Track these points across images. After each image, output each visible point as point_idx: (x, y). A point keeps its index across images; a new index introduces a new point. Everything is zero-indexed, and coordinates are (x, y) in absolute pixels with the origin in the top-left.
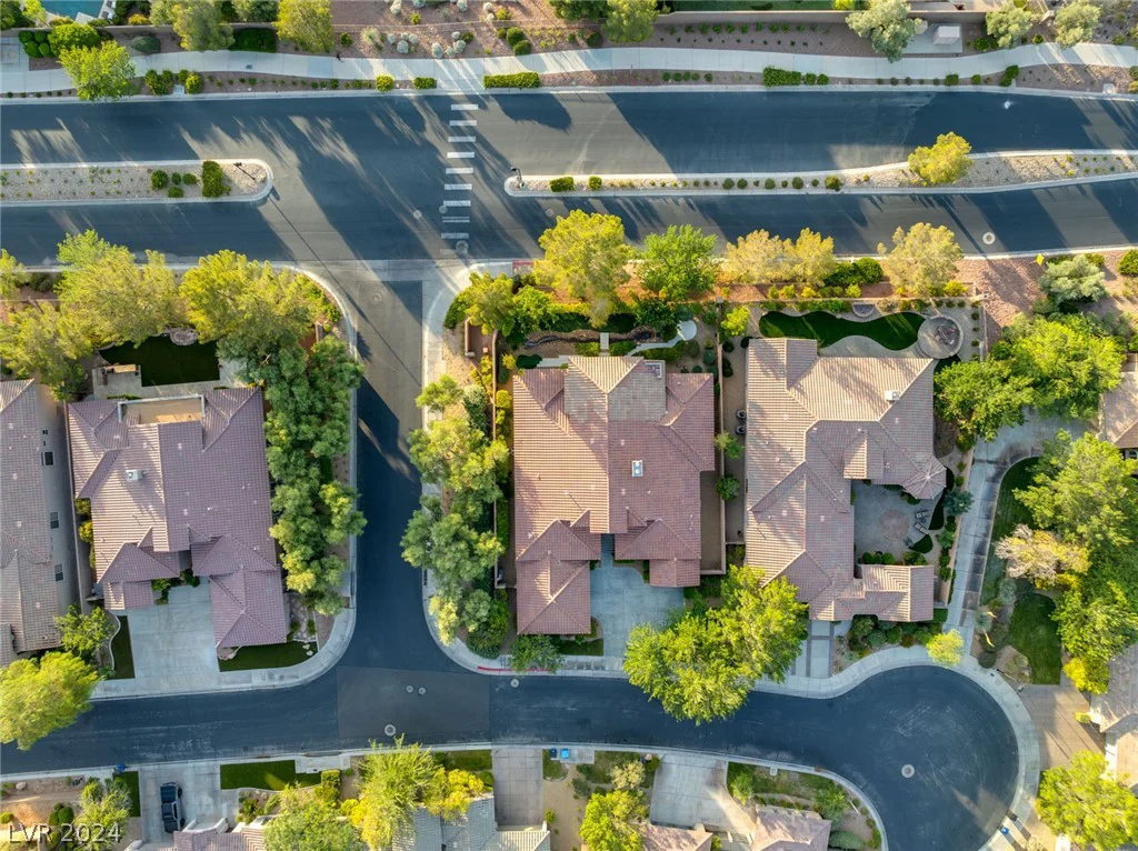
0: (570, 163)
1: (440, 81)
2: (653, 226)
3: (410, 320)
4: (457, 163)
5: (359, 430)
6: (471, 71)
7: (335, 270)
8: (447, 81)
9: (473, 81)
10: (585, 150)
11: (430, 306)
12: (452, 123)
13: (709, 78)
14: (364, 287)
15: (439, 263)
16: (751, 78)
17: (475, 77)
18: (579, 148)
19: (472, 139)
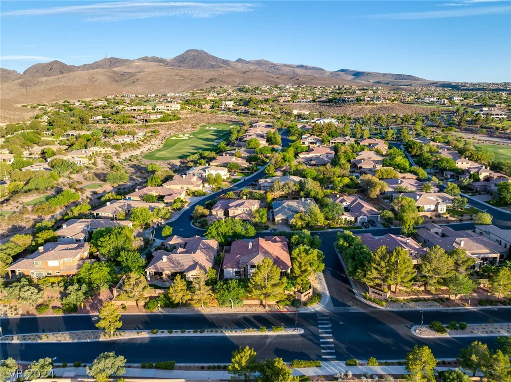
0: (274, 338)
1: (344, 365)
2: (237, 321)
3: (336, 297)
4: (327, 338)
5: (345, 274)
8: (341, 366)
9: (327, 366)
10: (267, 343)
12: (334, 351)
13: (202, 368)
14: (357, 305)
15: (328, 311)
16: (180, 368)
18: (270, 344)
19: (322, 346)
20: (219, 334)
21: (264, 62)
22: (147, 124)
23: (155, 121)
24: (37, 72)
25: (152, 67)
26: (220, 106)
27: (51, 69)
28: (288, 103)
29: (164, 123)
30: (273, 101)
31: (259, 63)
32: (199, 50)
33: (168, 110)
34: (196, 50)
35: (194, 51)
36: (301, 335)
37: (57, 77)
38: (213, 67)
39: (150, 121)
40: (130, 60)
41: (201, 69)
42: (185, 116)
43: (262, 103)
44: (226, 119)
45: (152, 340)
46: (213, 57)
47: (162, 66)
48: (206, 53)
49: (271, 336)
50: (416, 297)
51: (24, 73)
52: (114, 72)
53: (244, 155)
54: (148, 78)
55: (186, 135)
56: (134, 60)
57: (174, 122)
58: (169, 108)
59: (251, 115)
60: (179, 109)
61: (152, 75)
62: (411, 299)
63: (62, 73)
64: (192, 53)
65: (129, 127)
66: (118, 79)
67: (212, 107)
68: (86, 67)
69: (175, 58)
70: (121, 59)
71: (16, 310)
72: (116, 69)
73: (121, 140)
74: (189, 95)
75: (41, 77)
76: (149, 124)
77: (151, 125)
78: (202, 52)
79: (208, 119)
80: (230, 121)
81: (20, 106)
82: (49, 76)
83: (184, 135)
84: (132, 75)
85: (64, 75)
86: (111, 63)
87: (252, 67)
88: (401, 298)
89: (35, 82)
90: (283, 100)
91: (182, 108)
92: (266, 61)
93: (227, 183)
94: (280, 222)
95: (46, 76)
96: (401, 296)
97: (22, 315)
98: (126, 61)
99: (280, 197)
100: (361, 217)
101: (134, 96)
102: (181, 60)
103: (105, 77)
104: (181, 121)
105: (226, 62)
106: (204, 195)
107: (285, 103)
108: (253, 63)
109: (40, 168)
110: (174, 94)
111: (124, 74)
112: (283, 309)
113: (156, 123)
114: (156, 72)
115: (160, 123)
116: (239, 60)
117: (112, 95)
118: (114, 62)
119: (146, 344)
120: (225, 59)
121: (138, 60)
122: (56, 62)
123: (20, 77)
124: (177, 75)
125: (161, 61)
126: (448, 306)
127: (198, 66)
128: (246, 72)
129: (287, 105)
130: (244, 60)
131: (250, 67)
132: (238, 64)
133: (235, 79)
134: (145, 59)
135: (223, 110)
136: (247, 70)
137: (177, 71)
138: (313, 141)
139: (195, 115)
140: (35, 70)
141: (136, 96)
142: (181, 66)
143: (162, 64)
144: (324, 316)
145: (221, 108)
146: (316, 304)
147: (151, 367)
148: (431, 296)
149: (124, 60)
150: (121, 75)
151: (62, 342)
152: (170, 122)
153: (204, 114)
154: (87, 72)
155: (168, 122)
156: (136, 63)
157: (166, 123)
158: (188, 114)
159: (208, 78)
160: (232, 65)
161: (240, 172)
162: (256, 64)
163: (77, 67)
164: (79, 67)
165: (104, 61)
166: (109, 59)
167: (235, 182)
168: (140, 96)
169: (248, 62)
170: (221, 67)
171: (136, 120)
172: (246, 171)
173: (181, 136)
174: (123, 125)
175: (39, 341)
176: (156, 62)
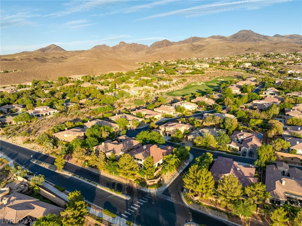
0: (113, 197)
1: (125, 223)
2: (109, 183)
4: (136, 207)
6: (116, 221)
7: (180, 203)
8: (123, 222)
9: (118, 219)
10: (108, 197)
11: (163, 190)
12: (130, 214)
14: (176, 198)
15: (156, 195)
17: (116, 219)
19: (129, 209)
20: (94, 185)
21: (296, 36)
22: (183, 75)
23: (188, 74)
24: (156, 46)
25: (216, 42)
26: (240, 66)
27: (162, 44)
28: (290, 65)
29: (193, 75)
30: (279, 64)
31: (292, 37)
32: (248, 30)
33: (201, 68)
34: (246, 30)
35: (244, 30)
36: (126, 201)
37: (164, 48)
38: (255, 40)
39: (185, 74)
40: (204, 38)
41: (247, 42)
42: (210, 72)
43: (270, 64)
44: (235, 74)
45: (71, 178)
46: (257, 34)
47: (222, 41)
48: (252, 32)
49: (113, 195)
50: (214, 206)
51: (150, 46)
52: (193, 45)
53: (217, 98)
54: (210, 48)
55: (201, 83)
56: (206, 38)
57: (200, 75)
58: (202, 67)
59: (255, 72)
60: (208, 67)
61: (213, 47)
62: (211, 206)
63: (167, 46)
64: (243, 32)
65: (173, 76)
66: (194, 49)
67: (235, 67)
68: (180, 42)
69: (232, 36)
70: (199, 38)
71: (46, 151)
72: (195, 43)
73: (162, 83)
74: (228, 59)
75: (157, 48)
76: (184, 75)
77: (185, 76)
78: (250, 31)
79: (224, 74)
80: (236, 76)
81: (138, 63)
82: (161, 48)
83: (200, 83)
84: (203, 46)
85: (168, 47)
86: (193, 40)
87: (284, 40)
88: (204, 203)
89: (153, 51)
90: (287, 63)
91: (210, 67)
92: (297, 35)
93: (191, 113)
94: (191, 140)
95: (159, 48)
96: (205, 202)
97: (46, 154)
98: (202, 38)
99: (210, 126)
100: (244, 148)
101: (196, 59)
102: (235, 37)
103: (187, 48)
104: (205, 74)
105: (265, 37)
106: (171, 118)
107: (288, 65)
108: (287, 37)
109: (112, 94)
110: (219, 58)
111: (198, 46)
112: (135, 185)
113: (188, 75)
114: (216, 45)
115: (190, 75)
116: (276, 36)
117: (183, 58)
118: (195, 39)
119: (67, 179)
120: (265, 35)
121: (209, 38)
122: (166, 40)
123: (148, 48)
124: (227, 46)
125: (222, 38)
126: (232, 221)
127: (245, 40)
128: (277, 43)
129: (289, 66)
130: (280, 35)
131: (283, 40)
132: (274, 38)
133: (265, 49)
134: (213, 37)
135: (241, 69)
136: (278, 42)
137: (228, 44)
138: (272, 93)
139: (217, 71)
140: (155, 45)
141: (197, 59)
142: (234, 40)
143: (222, 40)
144: (150, 196)
145: (240, 67)
146: (154, 188)
147: (57, 188)
148: (225, 210)
149: (200, 38)
150: (197, 47)
151: (45, 168)
152: (197, 75)
153: (223, 71)
154: (179, 45)
155: (195, 75)
156: (206, 39)
157: (194, 75)
158: (212, 70)
159: (247, 48)
160: (270, 39)
161: (206, 108)
162: (289, 38)
163: (175, 43)
164: (177, 43)
165: (190, 39)
166: (193, 38)
167: (196, 113)
168: (199, 59)
169: (282, 37)
170: (261, 40)
171: (177, 73)
172: (210, 108)
173: (198, 83)
174: (170, 75)
175: (40, 165)
176: (219, 38)
